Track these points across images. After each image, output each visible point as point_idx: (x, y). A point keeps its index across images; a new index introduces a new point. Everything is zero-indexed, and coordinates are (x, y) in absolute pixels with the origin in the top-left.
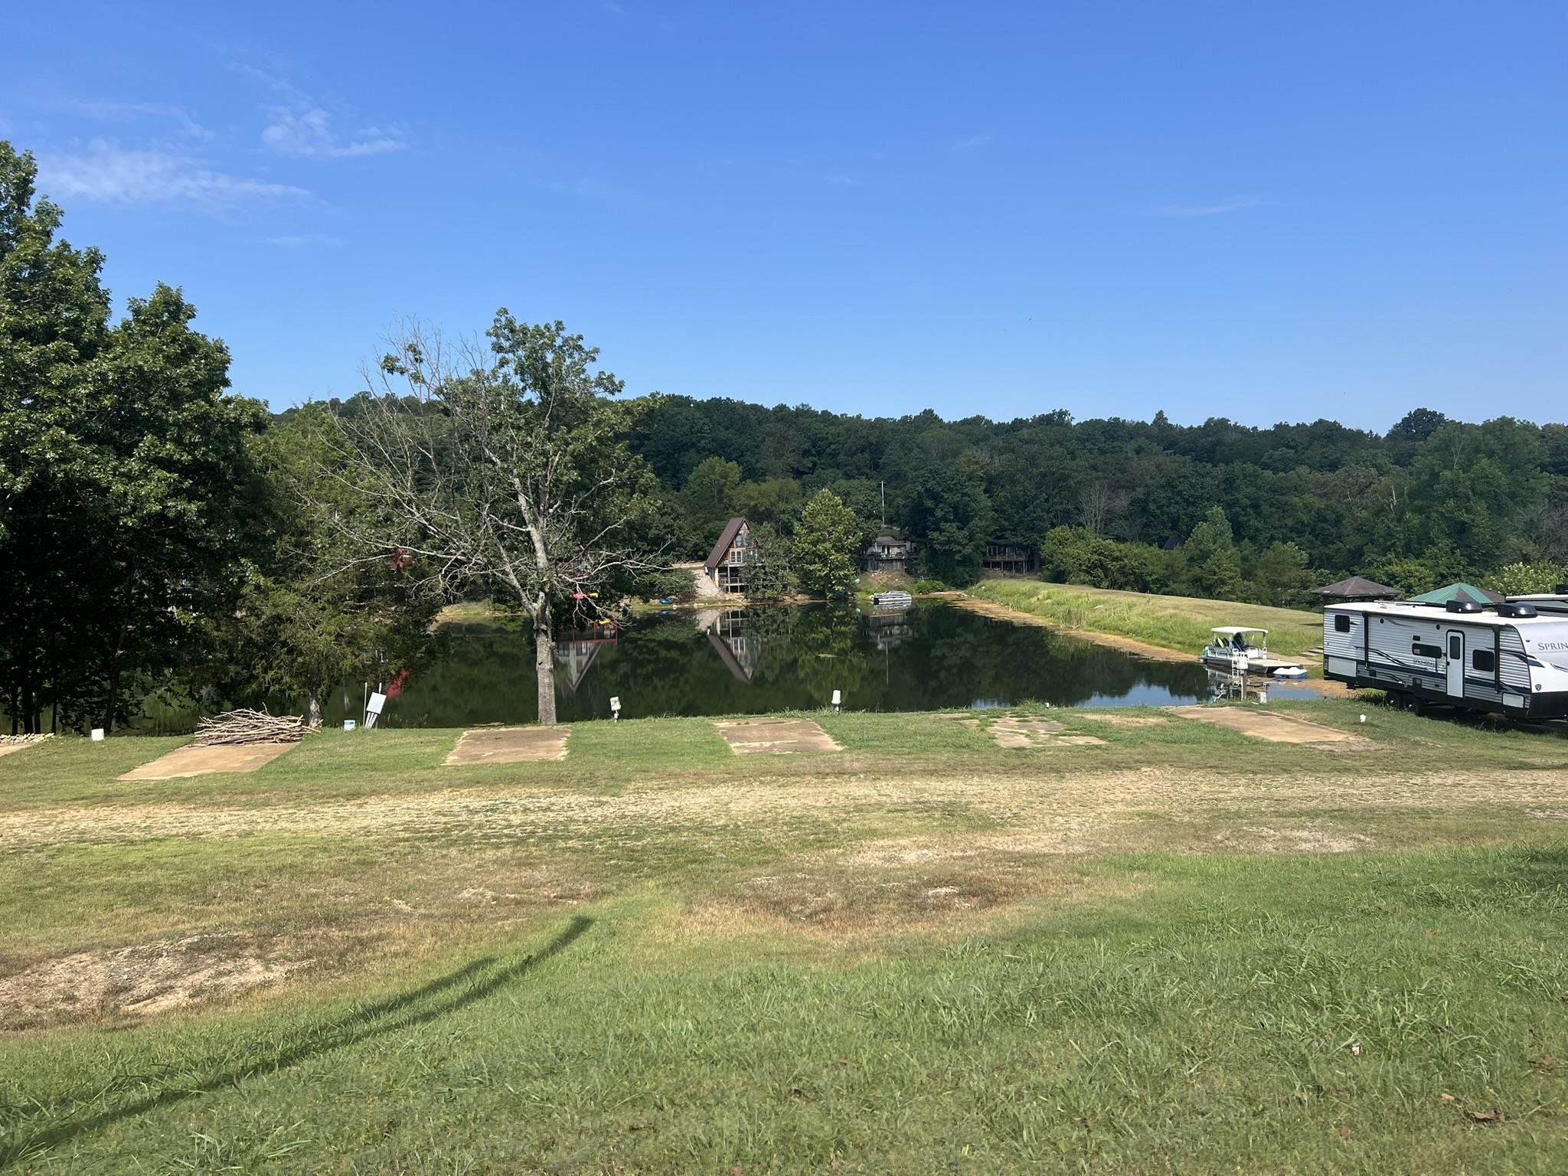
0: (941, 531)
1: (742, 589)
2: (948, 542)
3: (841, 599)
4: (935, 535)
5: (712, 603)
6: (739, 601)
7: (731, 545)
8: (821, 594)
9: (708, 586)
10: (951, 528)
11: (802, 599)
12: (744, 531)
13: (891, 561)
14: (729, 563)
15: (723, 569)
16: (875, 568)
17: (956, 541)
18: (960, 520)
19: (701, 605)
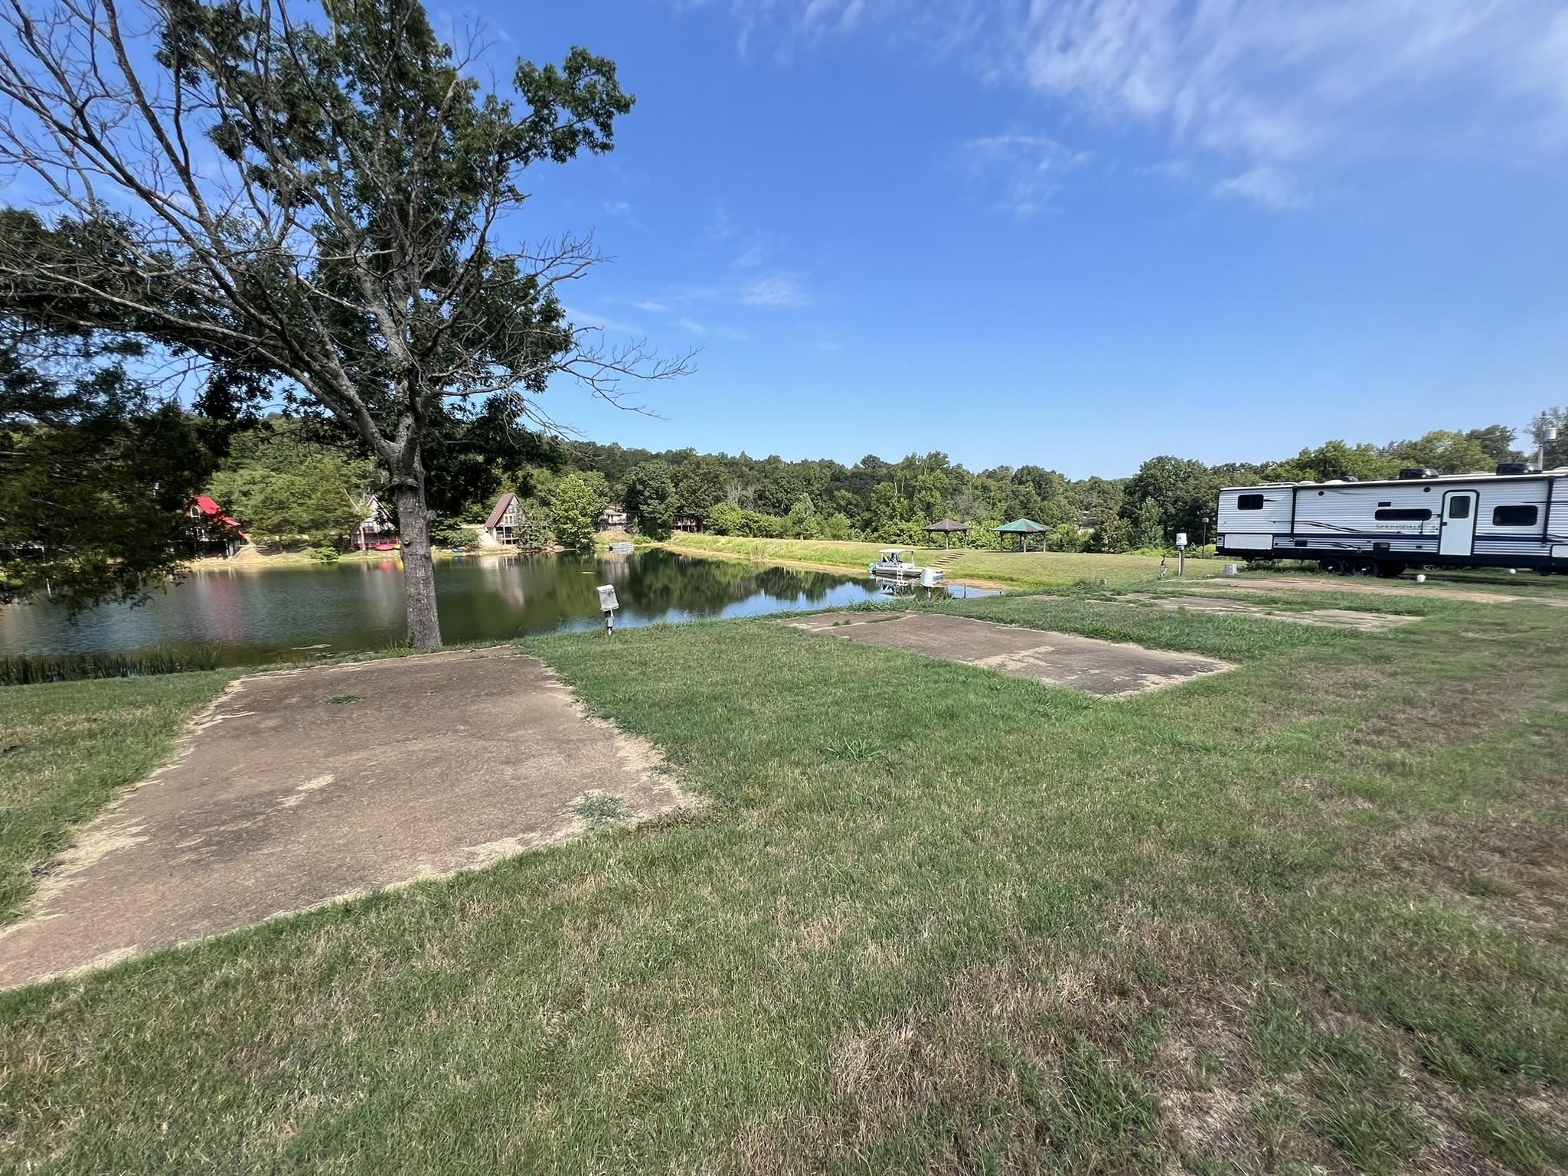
0: (649, 505)
1: (515, 542)
2: (653, 512)
3: (587, 548)
4: (645, 507)
5: (492, 552)
6: (513, 550)
7: (505, 512)
8: (572, 545)
9: (488, 540)
10: (655, 503)
11: (560, 549)
12: (514, 502)
13: (615, 524)
14: (503, 524)
15: (499, 529)
16: (604, 530)
17: (658, 511)
18: (659, 499)
19: (481, 553)
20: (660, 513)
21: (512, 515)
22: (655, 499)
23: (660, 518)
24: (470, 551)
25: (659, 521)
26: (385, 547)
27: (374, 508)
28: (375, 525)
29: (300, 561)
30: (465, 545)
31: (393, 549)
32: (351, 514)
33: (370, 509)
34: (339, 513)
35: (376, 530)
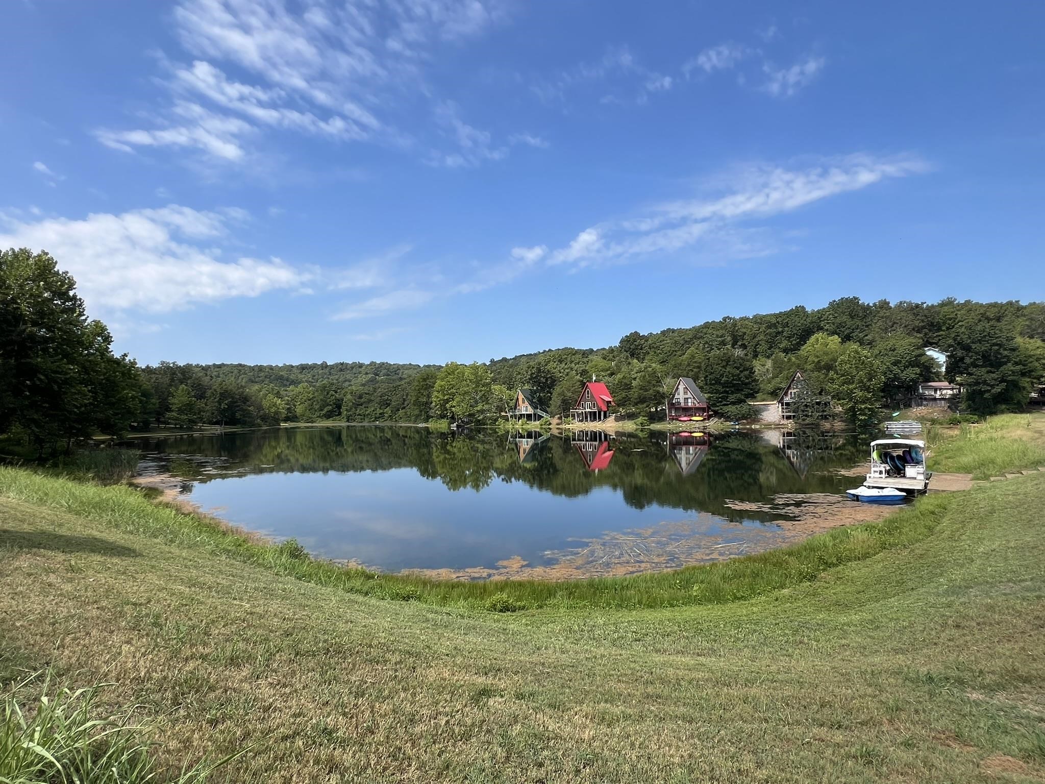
1: (794, 417)
3: (868, 426)
5: (774, 426)
7: (789, 388)
8: (853, 422)
11: (840, 425)
12: (798, 378)
13: (939, 400)
15: (782, 404)
16: (919, 405)
17: (985, 382)
18: (991, 365)
19: (758, 427)
20: (988, 385)
21: (795, 390)
22: (982, 366)
23: (989, 391)
24: (748, 424)
25: (986, 395)
26: (685, 419)
27: (681, 387)
28: (682, 401)
29: (630, 426)
30: (746, 418)
31: (691, 420)
32: (658, 392)
33: (677, 388)
34: (651, 391)
35: (682, 405)
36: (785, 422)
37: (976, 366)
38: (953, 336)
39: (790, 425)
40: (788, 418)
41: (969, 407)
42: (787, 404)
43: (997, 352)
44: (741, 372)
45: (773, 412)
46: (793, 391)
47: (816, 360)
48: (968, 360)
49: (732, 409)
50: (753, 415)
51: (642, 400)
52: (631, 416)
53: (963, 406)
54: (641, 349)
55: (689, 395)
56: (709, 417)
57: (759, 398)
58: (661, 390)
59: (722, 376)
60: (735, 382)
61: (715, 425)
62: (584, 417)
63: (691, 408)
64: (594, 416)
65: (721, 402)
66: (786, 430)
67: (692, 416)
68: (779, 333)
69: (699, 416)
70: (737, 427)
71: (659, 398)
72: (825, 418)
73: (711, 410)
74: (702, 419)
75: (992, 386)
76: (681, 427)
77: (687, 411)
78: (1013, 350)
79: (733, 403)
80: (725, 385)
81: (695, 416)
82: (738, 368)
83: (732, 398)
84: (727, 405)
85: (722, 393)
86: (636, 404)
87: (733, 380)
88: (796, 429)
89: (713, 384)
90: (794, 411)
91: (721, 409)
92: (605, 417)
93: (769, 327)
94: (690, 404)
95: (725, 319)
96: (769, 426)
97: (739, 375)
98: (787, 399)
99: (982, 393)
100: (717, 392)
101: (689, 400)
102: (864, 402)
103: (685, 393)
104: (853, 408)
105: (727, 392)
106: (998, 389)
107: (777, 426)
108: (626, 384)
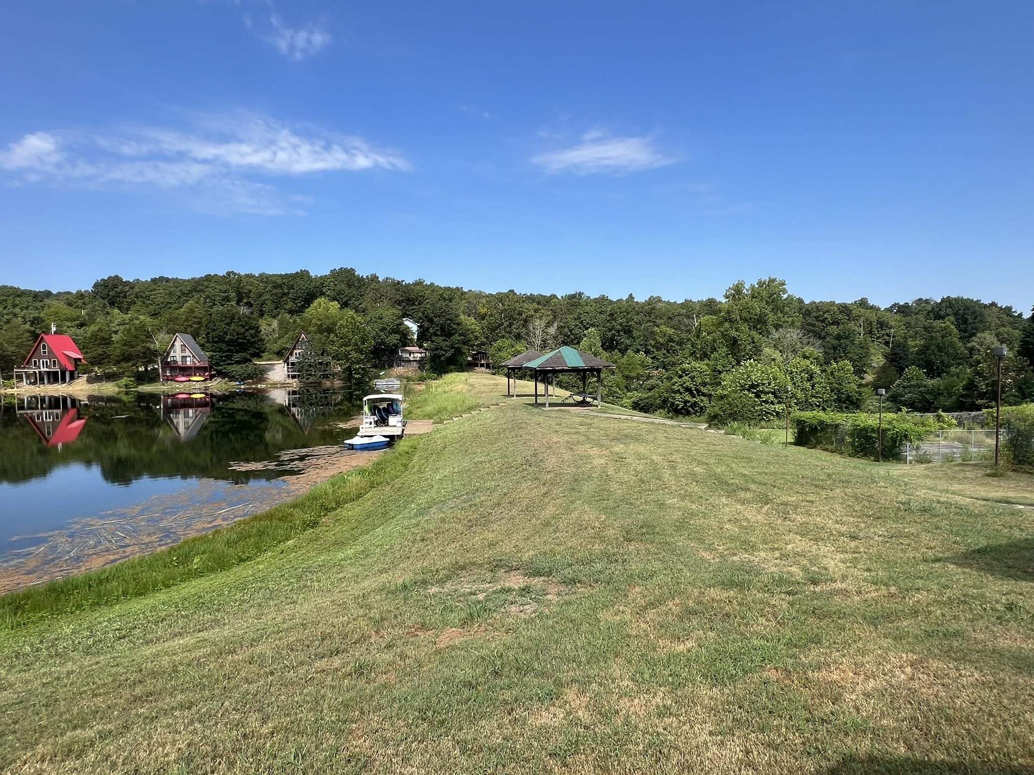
1: (298, 376)
5: (280, 385)
7: (294, 348)
11: (341, 383)
12: (303, 339)
13: (410, 361)
15: (288, 364)
16: (399, 366)
17: (441, 348)
18: (446, 335)
19: (263, 386)
20: (444, 350)
21: (300, 351)
22: (440, 336)
23: (444, 355)
24: (253, 383)
25: (442, 358)
26: (183, 379)
27: (178, 344)
28: (179, 359)
29: (109, 389)
30: (251, 378)
31: (190, 381)
32: (148, 349)
33: (173, 345)
34: (139, 348)
35: (180, 363)
36: (290, 381)
37: (436, 335)
38: (422, 310)
39: (295, 384)
40: (294, 377)
41: (432, 367)
42: (293, 364)
43: (449, 325)
44: (247, 330)
45: (279, 372)
46: (298, 351)
47: (319, 323)
48: (431, 331)
49: (236, 369)
50: (259, 375)
51: (126, 358)
52: (110, 377)
53: (428, 366)
54: (125, 297)
55: (187, 353)
56: (212, 377)
57: (265, 358)
58: (152, 346)
59: (226, 333)
60: (240, 341)
61: (217, 386)
62: (39, 379)
63: (189, 368)
64: (54, 378)
65: (225, 361)
66: (291, 389)
67: (191, 375)
68: (285, 294)
69: (200, 376)
70: (242, 387)
71: (150, 356)
72: (326, 377)
73: (212, 370)
74: (203, 379)
75: (446, 351)
76: (178, 388)
77: (186, 370)
78: (459, 324)
79: (238, 363)
80: (229, 343)
81: (195, 375)
82: (243, 327)
83: (237, 357)
84: (232, 364)
85: (226, 351)
86: (118, 362)
87: (238, 338)
88: (300, 388)
89: (216, 342)
90: (297, 371)
91: (225, 369)
92: (72, 378)
93: (275, 287)
94: (188, 363)
95: (229, 274)
96: (275, 386)
97: (244, 333)
98: (293, 359)
99: (439, 356)
100: (221, 350)
101: (188, 359)
102: (358, 363)
103: (183, 351)
104: (349, 367)
105: (229, 351)
106: (449, 354)
107: (283, 386)
108: (104, 339)
